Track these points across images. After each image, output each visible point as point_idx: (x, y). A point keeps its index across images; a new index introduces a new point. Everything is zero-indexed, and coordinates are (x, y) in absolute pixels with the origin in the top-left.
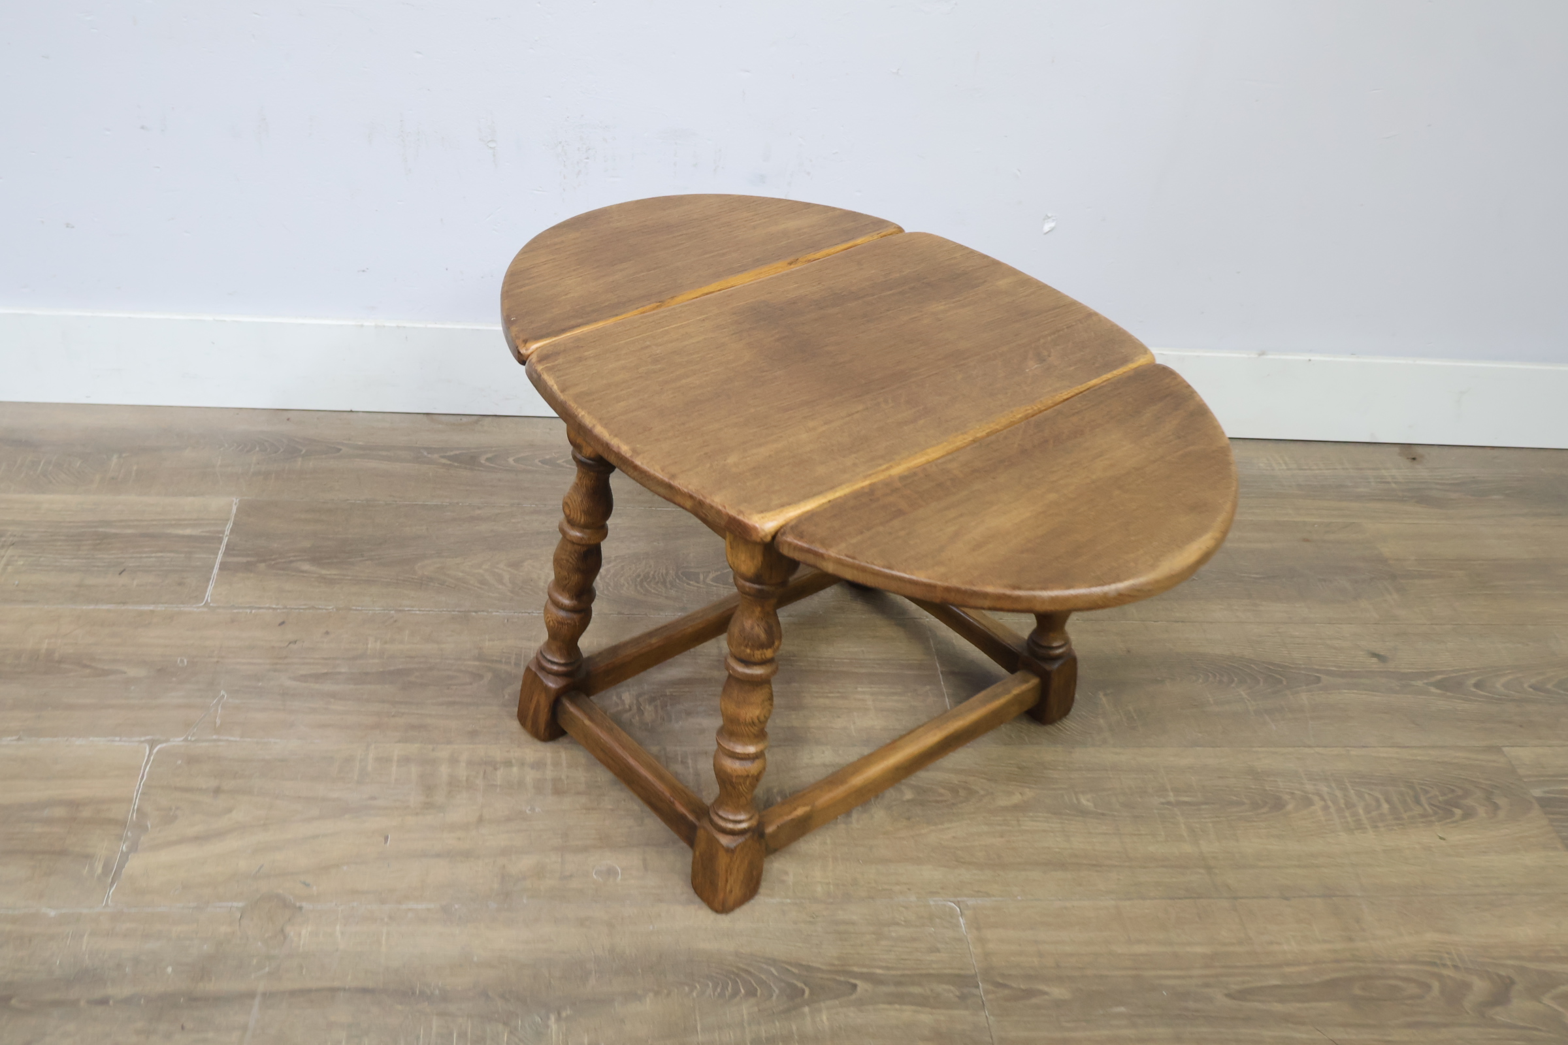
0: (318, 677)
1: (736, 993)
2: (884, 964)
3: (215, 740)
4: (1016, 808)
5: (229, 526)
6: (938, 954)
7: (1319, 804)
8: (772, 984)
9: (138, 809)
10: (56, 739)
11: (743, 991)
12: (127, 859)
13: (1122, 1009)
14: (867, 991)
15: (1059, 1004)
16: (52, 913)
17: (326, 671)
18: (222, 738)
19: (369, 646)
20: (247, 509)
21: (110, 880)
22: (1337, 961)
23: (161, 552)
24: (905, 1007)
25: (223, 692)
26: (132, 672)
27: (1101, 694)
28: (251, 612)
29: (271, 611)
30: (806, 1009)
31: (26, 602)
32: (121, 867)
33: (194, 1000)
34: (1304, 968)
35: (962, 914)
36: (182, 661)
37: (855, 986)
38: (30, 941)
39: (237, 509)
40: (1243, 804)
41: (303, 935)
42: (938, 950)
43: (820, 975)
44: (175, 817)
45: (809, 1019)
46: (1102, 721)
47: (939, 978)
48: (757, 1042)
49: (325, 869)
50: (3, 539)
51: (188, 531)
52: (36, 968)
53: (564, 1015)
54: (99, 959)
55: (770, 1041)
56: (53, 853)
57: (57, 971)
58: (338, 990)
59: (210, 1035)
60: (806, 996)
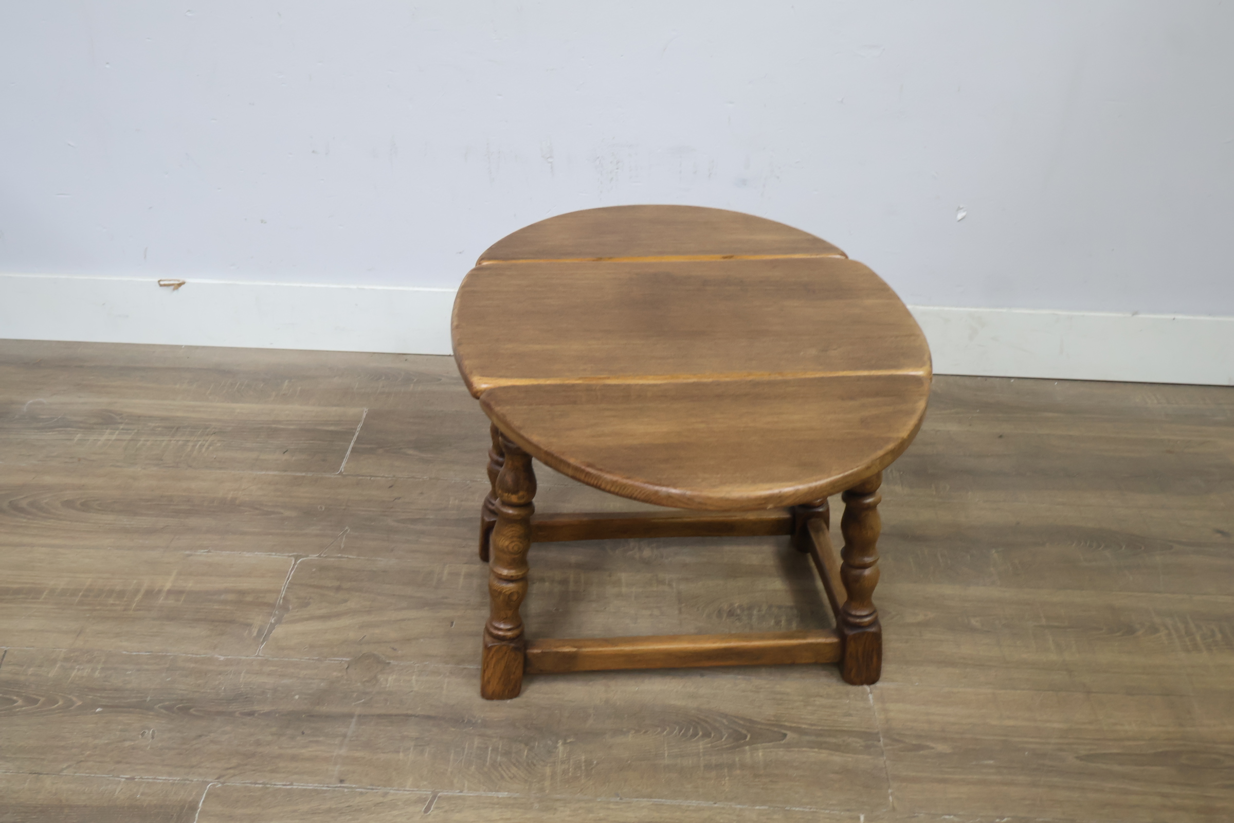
0: (414, 521)
1: (695, 735)
2: (809, 722)
3: (338, 557)
4: (919, 624)
5: (360, 425)
6: (851, 718)
7: (1163, 632)
8: (723, 730)
9: (284, 597)
10: (233, 553)
11: (701, 733)
12: (274, 628)
13: (991, 762)
14: (793, 738)
15: (941, 756)
16: (222, 658)
17: (418, 517)
18: (344, 556)
19: (450, 503)
20: (372, 415)
21: (262, 640)
22: (1169, 739)
23: (313, 440)
24: (822, 751)
25: (347, 528)
26: (287, 513)
27: (993, 551)
28: (370, 479)
29: (384, 478)
30: (747, 748)
31: (221, 468)
32: (270, 632)
33: (312, 716)
34: (1142, 743)
35: (871, 693)
36: (321, 508)
37: (785, 735)
38: (206, 674)
39: (367, 415)
40: (1101, 628)
41: (389, 681)
42: (850, 715)
43: (759, 726)
44: (309, 604)
45: (748, 755)
46: (992, 569)
47: (850, 733)
48: (708, 767)
49: (407, 640)
50: (208, 430)
51: (332, 428)
52: (208, 691)
53: (569, 741)
54: (251, 688)
55: (719, 766)
56: (226, 622)
57: (222, 694)
58: (411, 716)
59: (321, 739)
60: (748, 739)
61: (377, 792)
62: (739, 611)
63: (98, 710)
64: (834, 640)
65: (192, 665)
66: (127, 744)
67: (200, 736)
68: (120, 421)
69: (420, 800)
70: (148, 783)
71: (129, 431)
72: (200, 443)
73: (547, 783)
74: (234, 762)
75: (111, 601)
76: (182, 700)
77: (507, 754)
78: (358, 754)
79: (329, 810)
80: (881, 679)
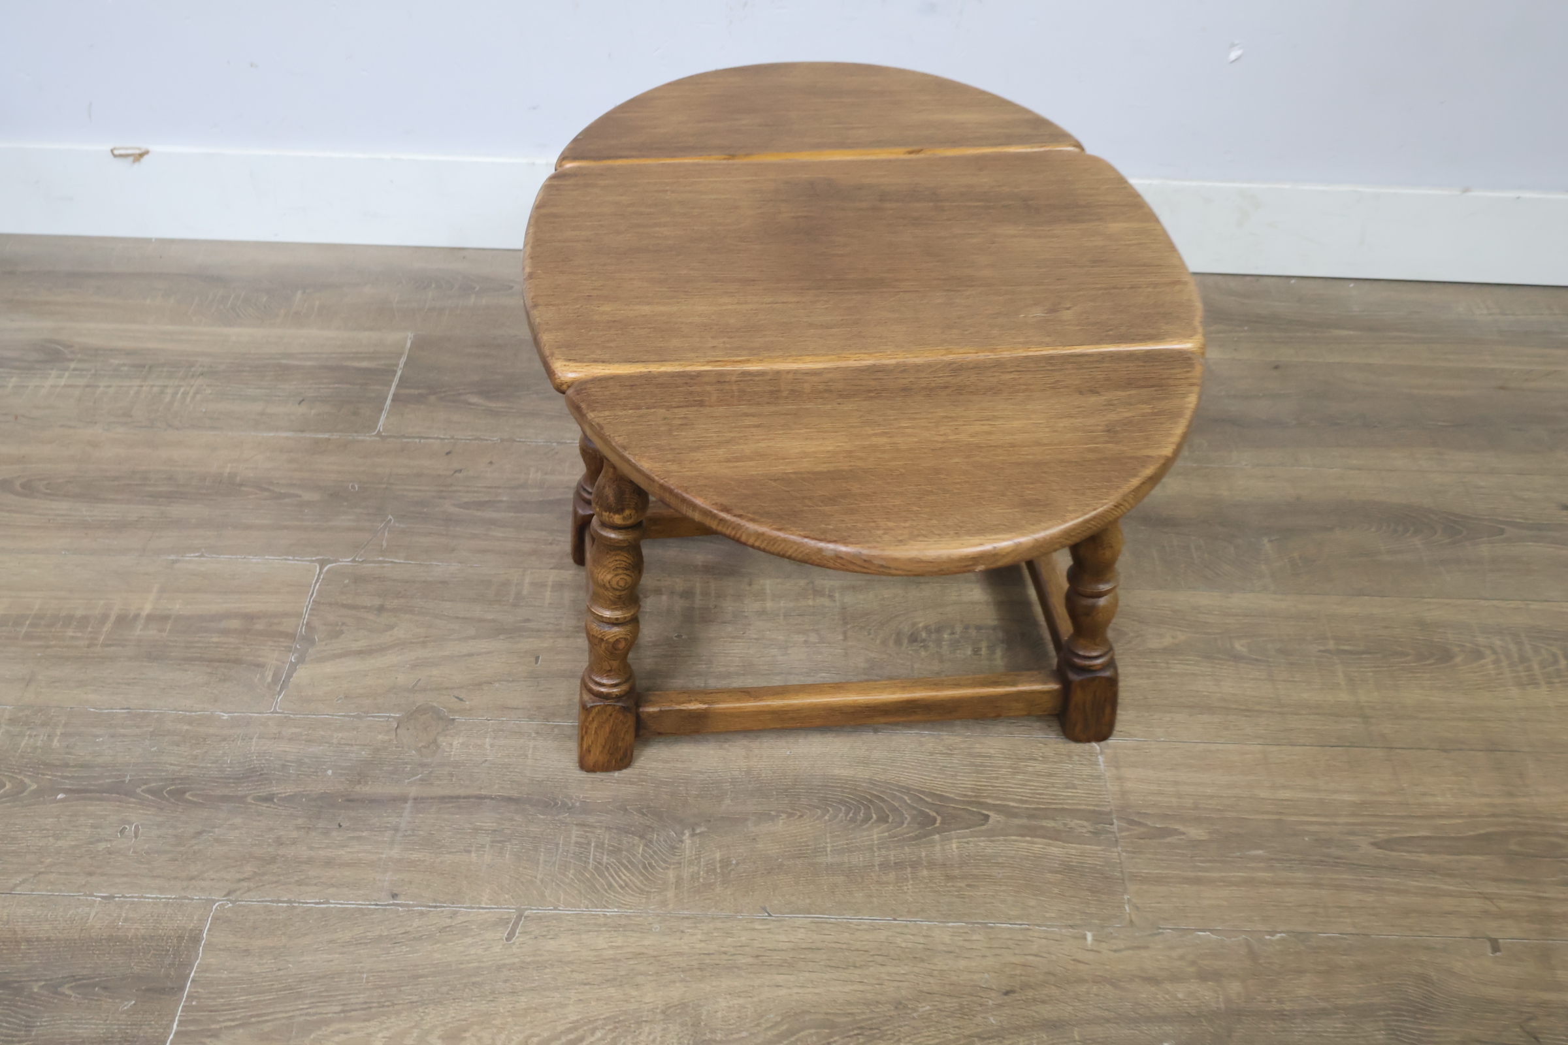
0: (481, 505)
1: (867, 819)
2: (1019, 797)
3: (381, 562)
4: (1165, 651)
5: (403, 359)
6: (1074, 791)
7: (1490, 658)
8: (904, 812)
9: (307, 623)
10: (234, 556)
11: (874, 816)
12: (296, 669)
13: (1260, 852)
14: (998, 821)
15: (1195, 844)
16: (226, 716)
17: (487, 499)
18: (387, 559)
19: (531, 476)
20: (420, 344)
21: (278, 689)
22: (1494, 815)
23: (339, 383)
24: (1036, 840)
25: (390, 517)
26: (308, 496)
27: (1265, 540)
28: (420, 442)
29: (439, 441)
30: (937, 837)
31: (213, 428)
32: (289, 676)
33: (351, 801)
34: (1460, 821)
35: (1102, 753)
36: (353, 487)
37: (987, 817)
38: (205, 739)
39: (412, 343)
40: (1407, 655)
41: (454, 746)
42: (1074, 787)
43: (953, 805)
44: (341, 632)
46: (1263, 567)
47: (1074, 813)
48: (885, 866)
49: (478, 685)
50: (193, 369)
51: (365, 364)
52: (209, 765)
53: (698, 831)
54: (267, 760)
55: (899, 865)
56: (228, 661)
57: (228, 769)
58: (485, 797)
59: (364, 834)
60: (937, 825)
61: (442, 912)
62: (924, 635)
63: (60, 796)
64: (1054, 686)
65: (186, 727)
66: (101, 846)
67: (200, 833)
68: (69, 357)
69: (502, 922)
70: (133, 903)
71: (84, 373)
72: (182, 390)
73: (670, 894)
74: (249, 869)
75: (70, 633)
76: (173, 780)
77: (615, 851)
78: (415, 856)
79: (379, 939)
80: (1115, 732)
